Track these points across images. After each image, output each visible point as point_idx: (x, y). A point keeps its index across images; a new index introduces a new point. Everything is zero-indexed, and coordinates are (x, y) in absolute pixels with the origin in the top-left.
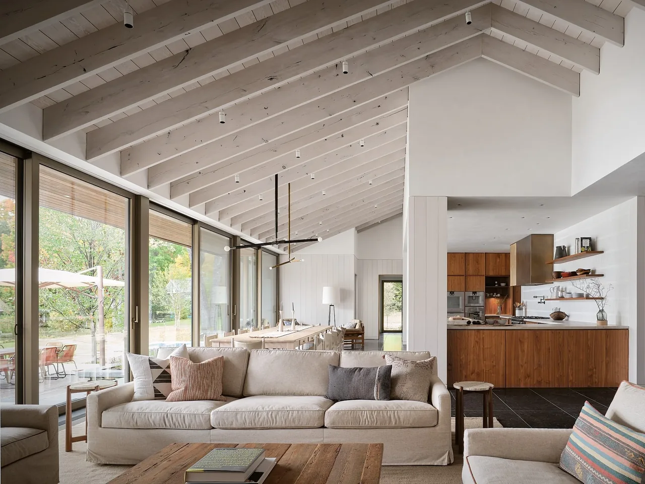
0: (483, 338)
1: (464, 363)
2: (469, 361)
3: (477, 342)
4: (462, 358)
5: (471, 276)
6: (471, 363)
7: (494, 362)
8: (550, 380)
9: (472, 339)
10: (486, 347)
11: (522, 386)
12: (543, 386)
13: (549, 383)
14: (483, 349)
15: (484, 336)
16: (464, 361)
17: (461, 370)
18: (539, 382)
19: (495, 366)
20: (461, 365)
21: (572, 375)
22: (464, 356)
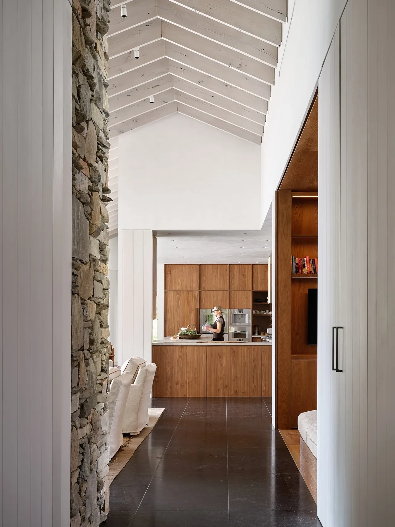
0: (186, 353)
1: (169, 375)
2: (174, 373)
3: (181, 357)
4: (167, 371)
5: (235, 291)
6: (176, 375)
7: (196, 374)
8: (246, 390)
9: (177, 355)
10: (188, 361)
11: (221, 395)
12: (240, 395)
13: (245, 393)
14: (186, 362)
15: (187, 351)
16: (169, 373)
17: (166, 382)
18: (236, 392)
19: (197, 378)
20: (167, 377)
21: (265, 386)
22: (169, 369)
